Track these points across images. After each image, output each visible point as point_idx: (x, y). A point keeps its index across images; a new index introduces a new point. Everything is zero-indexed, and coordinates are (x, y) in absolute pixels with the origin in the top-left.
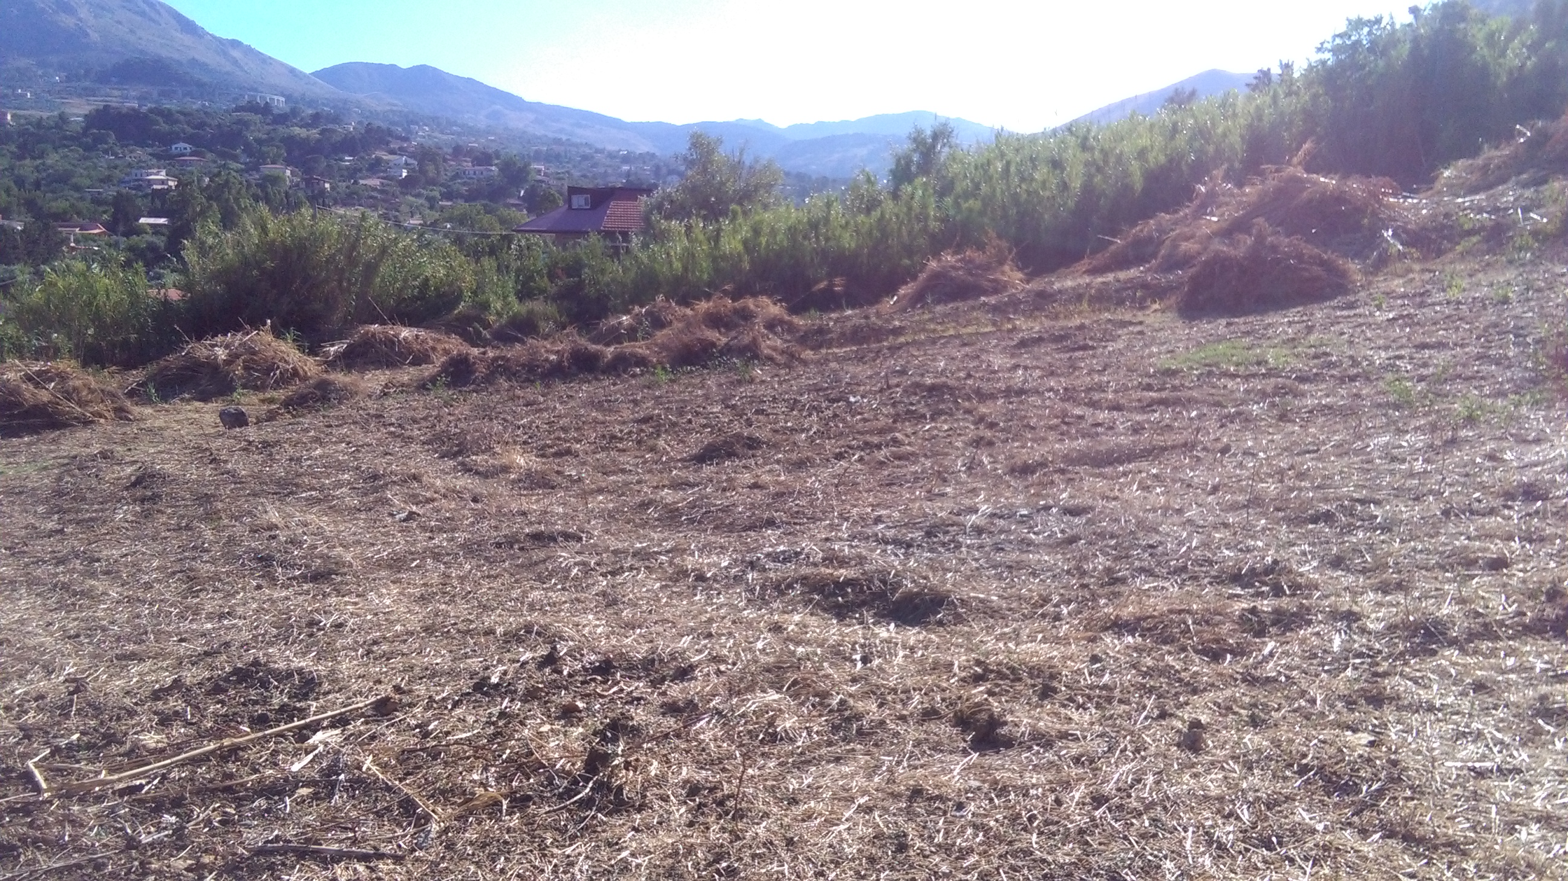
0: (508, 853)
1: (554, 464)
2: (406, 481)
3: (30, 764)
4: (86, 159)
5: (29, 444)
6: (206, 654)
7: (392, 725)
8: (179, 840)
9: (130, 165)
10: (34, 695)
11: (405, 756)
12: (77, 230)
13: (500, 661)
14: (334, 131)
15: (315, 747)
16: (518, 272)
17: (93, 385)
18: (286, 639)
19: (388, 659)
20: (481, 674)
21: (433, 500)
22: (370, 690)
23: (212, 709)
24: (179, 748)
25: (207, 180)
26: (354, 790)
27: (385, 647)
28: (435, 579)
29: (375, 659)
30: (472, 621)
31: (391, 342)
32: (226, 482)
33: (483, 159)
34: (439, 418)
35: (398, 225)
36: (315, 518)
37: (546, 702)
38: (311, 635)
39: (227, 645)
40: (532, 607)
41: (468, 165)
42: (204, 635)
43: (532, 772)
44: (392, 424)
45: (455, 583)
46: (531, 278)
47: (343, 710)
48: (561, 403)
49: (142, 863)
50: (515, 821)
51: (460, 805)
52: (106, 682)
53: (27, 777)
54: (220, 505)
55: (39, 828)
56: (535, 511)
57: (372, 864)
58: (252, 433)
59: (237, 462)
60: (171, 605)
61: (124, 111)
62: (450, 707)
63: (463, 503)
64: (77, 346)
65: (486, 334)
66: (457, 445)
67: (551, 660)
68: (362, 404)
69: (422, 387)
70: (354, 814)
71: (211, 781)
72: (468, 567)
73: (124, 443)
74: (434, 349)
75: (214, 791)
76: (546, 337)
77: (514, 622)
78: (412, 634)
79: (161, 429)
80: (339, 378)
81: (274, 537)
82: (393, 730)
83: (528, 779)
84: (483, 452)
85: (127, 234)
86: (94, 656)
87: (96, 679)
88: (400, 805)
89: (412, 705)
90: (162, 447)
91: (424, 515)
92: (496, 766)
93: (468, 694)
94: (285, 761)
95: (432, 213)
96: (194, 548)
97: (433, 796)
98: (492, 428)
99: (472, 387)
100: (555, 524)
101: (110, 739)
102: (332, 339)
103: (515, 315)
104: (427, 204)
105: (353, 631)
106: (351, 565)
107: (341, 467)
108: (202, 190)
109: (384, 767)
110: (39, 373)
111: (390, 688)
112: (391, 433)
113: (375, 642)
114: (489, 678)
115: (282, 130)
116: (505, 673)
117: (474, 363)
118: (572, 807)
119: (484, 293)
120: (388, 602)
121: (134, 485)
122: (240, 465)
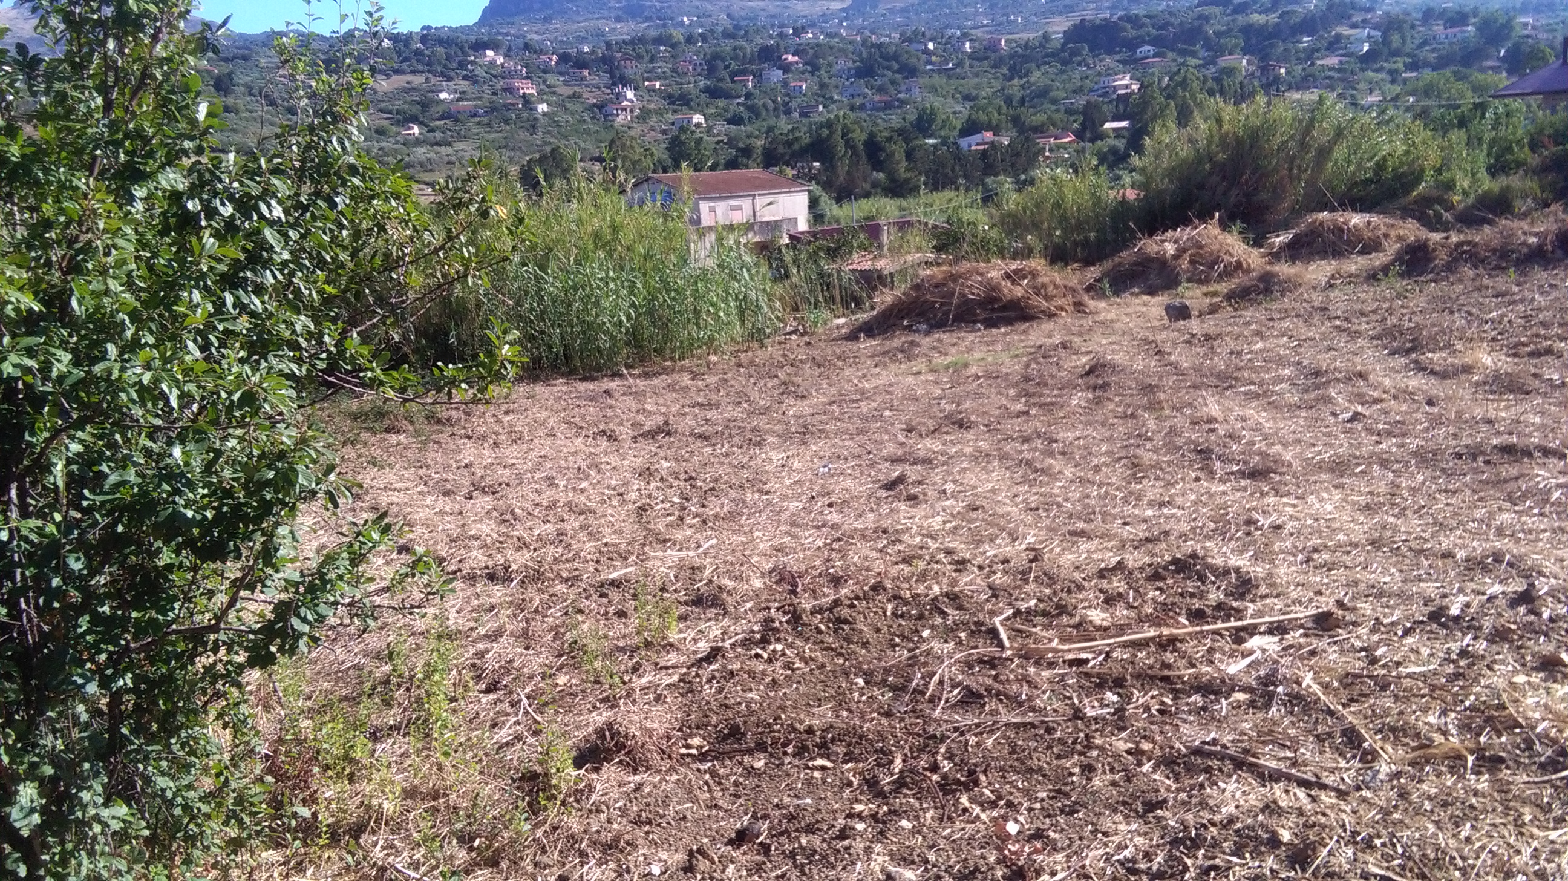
0: (1476, 819)
1: (1531, 366)
2: (1350, 379)
3: (997, 620)
4: (1063, 72)
5: (1005, 334)
6: (1148, 540)
7: (1335, 643)
8: (1119, 721)
9: (1099, 74)
10: (1001, 558)
11: (1349, 680)
12: (1052, 140)
13: (1461, 590)
14: (1294, 12)
15: (1251, 652)
16: (1493, 142)
17: (1058, 281)
18: (1223, 534)
19: (1329, 570)
20: (1438, 602)
21: (1381, 401)
22: (1311, 600)
23: (1151, 594)
24: (1121, 629)
25: (1167, 79)
26: (1293, 705)
27: (1326, 556)
28: (1382, 487)
29: (1316, 567)
30: (1426, 540)
31: (1338, 230)
32: (1169, 374)
33: (1458, 19)
34: (1390, 311)
35: (1354, 105)
36: (1255, 413)
37: (1519, 648)
38: (1248, 534)
39: (1166, 533)
40: (1500, 532)
41: (1439, 29)
42: (1145, 521)
43: (1505, 729)
44: (1338, 318)
45: (1406, 494)
46: (1509, 149)
47: (1282, 618)
48: (1542, 294)
49: (1087, 736)
50: (1483, 783)
51: (1414, 749)
52: (1059, 554)
53: (993, 633)
54: (1162, 396)
55: (1001, 682)
56: (1504, 419)
57: (1313, 793)
58: (1195, 326)
59: (1180, 354)
60: (1117, 489)
61: (1098, 22)
62: (1400, 633)
63: (1415, 406)
64: (1046, 248)
65: (1447, 216)
66: (1411, 341)
67: (1526, 598)
68: (1306, 296)
69: (1372, 277)
70: (1292, 732)
71: (1151, 667)
72: (1420, 478)
73: (1080, 334)
74: (1386, 236)
75: (1152, 678)
76: (1524, 216)
77: (1479, 547)
78: (1356, 546)
79: (1112, 321)
80: (1284, 269)
81: (1213, 430)
82: (1336, 648)
83: (1499, 735)
84: (1441, 349)
85: (1092, 141)
86: (1050, 529)
87: (1051, 551)
88: (1344, 733)
89: (1355, 624)
90: (1113, 339)
91: (1370, 417)
92: (1458, 712)
93: (1422, 622)
94: (1221, 661)
95: (1392, 87)
96: (1139, 436)
97: (1381, 731)
98: (1454, 322)
99: (1431, 276)
100: (1530, 435)
101: (1063, 610)
102: (1277, 229)
103: (1485, 193)
104: (1389, 78)
105: (1292, 534)
106: (1290, 465)
107: (1281, 362)
108: (1162, 90)
109: (1326, 687)
110: (1016, 272)
111: (1332, 601)
112: (1336, 327)
113: (1316, 550)
114: (1448, 608)
115: (1241, 19)
116: (1468, 605)
117: (1434, 250)
118: (1558, 783)
119: (1449, 169)
120: (1329, 507)
121: (1088, 373)
122: (1182, 357)
